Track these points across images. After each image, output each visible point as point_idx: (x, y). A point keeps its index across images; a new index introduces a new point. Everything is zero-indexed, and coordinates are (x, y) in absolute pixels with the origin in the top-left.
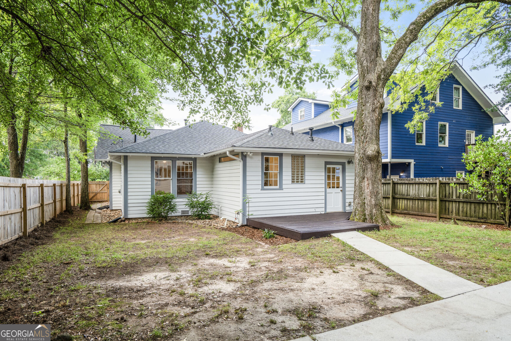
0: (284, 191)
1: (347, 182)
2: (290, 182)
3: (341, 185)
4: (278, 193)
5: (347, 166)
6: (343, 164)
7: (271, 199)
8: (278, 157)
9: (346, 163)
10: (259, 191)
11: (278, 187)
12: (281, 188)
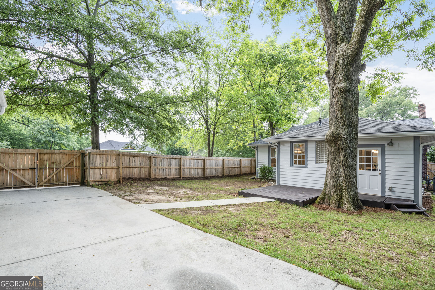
0: (309, 169)
1: (387, 165)
2: (314, 162)
3: (379, 167)
4: (304, 170)
5: (387, 148)
6: (383, 147)
7: (297, 174)
8: (305, 143)
9: (386, 145)
10: (289, 168)
11: (304, 166)
12: (306, 167)
